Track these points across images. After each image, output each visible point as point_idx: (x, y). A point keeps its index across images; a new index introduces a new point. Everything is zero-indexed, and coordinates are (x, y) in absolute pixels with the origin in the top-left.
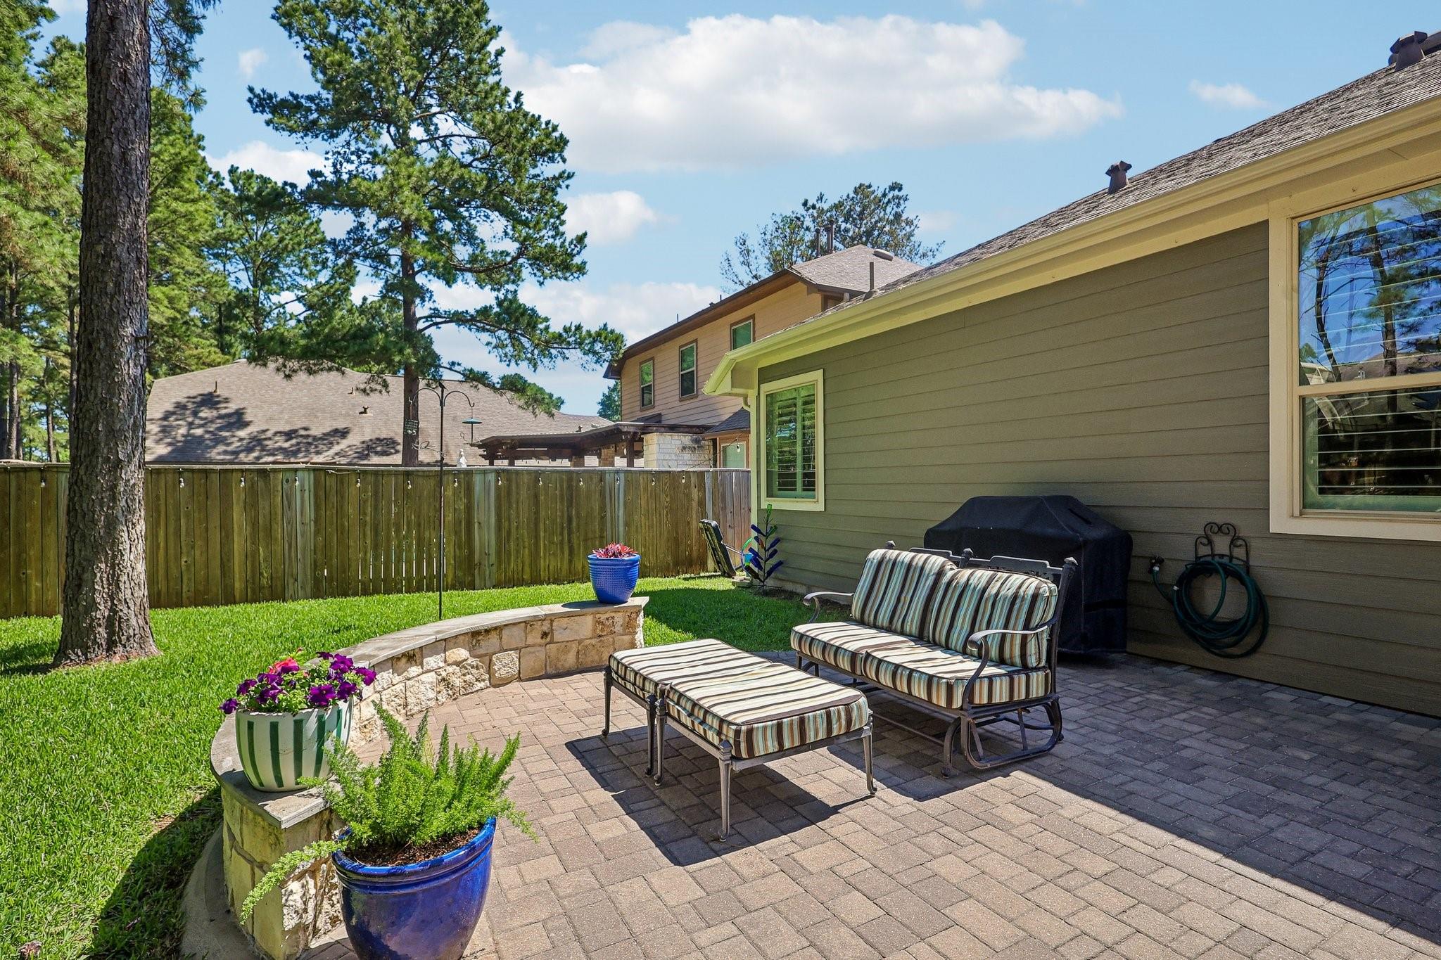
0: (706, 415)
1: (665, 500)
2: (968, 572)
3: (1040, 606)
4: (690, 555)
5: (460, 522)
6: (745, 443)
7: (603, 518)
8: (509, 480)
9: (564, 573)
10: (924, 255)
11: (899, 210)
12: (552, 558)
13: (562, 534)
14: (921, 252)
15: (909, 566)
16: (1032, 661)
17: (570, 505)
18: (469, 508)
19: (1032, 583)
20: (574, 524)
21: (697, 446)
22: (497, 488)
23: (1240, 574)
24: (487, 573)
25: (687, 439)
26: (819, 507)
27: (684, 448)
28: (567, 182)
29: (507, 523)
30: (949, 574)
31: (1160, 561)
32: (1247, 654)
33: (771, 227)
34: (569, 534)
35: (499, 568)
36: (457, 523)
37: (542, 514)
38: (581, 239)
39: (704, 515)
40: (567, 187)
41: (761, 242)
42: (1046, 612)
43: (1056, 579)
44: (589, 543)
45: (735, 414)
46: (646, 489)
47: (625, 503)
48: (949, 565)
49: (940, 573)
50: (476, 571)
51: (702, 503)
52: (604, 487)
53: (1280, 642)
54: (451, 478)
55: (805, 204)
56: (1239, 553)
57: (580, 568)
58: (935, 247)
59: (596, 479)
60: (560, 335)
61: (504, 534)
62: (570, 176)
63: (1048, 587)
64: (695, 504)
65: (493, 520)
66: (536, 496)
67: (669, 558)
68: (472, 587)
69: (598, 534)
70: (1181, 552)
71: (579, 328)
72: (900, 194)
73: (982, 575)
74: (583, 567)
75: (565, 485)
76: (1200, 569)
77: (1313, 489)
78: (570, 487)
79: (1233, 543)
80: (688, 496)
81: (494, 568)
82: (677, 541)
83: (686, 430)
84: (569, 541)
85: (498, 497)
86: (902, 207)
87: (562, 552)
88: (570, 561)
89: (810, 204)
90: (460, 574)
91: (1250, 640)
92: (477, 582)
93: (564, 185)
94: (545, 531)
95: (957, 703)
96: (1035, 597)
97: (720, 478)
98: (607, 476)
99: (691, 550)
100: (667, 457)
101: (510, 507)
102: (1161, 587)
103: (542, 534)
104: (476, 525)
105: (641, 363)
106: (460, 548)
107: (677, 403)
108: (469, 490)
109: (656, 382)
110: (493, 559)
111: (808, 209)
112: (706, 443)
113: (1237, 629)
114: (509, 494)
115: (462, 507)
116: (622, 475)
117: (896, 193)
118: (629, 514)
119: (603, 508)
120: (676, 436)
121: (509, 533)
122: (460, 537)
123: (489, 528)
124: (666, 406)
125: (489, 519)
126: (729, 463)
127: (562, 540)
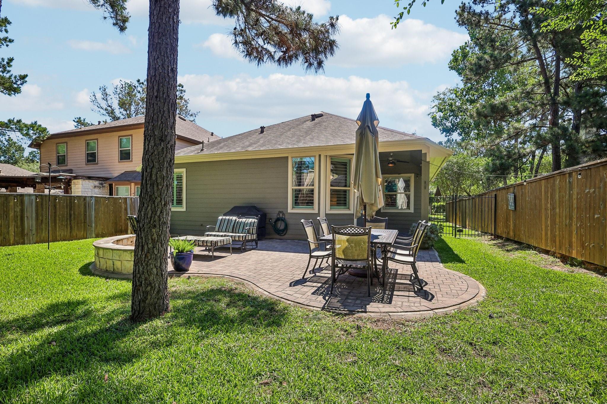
0: (104, 173)
1: (112, 208)
2: (241, 220)
3: (255, 224)
4: (121, 229)
5: (17, 217)
6: (129, 186)
7: (85, 215)
8: (42, 199)
9: (68, 236)
10: (192, 115)
11: (182, 95)
12: (62, 231)
13: (67, 221)
14: (190, 114)
15: (229, 219)
16: (254, 233)
17: (71, 209)
18: (22, 211)
19: (253, 220)
20: (72, 217)
21: (102, 186)
22: (36, 202)
23: (283, 220)
24: (31, 238)
25: (97, 183)
26: (184, 210)
27: (95, 187)
28: (8, 43)
29: (41, 218)
30: (237, 220)
31: (271, 219)
32: (284, 235)
33: (120, 86)
34: (70, 221)
35: (37, 235)
36: (16, 217)
37: (58, 213)
38: (23, 78)
39: (127, 214)
40: (7, 46)
41: (114, 92)
42: (256, 225)
43: (257, 219)
44: (79, 225)
45: (122, 174)
46: (103, 204)
47: (95, 209)
48: (237, 219)
49: (236, 220)
50: (26, 238)
51: (126, 209)
52: (86, 203)
53: (289, 232)
54: (13, 198)
55: (138, 81)
56: (284, 216)
57: (75, 235)
58: (196, 113)
59: (82, 199)
60: (7, 124)
61: (40, 221)
62: (11, 41)
63: (256, 220)
64: (123, 210)
65: (34, 215)
66: (55, 206)
67: (113, 230)
68: (23, 243)
69: (83, 221)
70: (275, 216)
71: (19, 121)
72: (183, 89)
73: (244, 220)
74: (76, 234)
75: (68, 201)
76: (278, 220)
77: (294, 205)
78: (70, 202)
79: (283, 215)
80: (121, 207)
81: (35, 236)
82: (116, 224)
83: (96, 179)
84: (70, 224)
85: (37, 206)
86: (183, 94)
87: (67, 227)
88: (71, 232)
89: (141, 81)
90: (17, 239)
91: (285, 232)
92: (26, 242)
93: (5, 44)
94: (59, 220)
95: (244, 239)
96: (254, 222)
97: (133, 200)
98: (87, 198)
99: (122, 227)
100: (87, 190)
101: (42, 210)
102: (271, 224)
103: (58, 221)
104: (26, 218)
105: (57, 144)
106: (17, 227)
107: (85, 166)
108: (22, 203)
109: (69, 154)
110: (34, 232)
111: (140, 84)
112: (106, 185)
113: (283, 230)
114: (42, 204)
115: (19, 210)
116: (94, 198)
117: (181, 88)
118: (97, 213)
119: (85, 211)
120: (91, 181)
121: (42, 221)
122: (17, 223)
123: (32, 219)
124: (76, 166)
125: (32, 214)
126: (119, 194)
127: (67, 224)
